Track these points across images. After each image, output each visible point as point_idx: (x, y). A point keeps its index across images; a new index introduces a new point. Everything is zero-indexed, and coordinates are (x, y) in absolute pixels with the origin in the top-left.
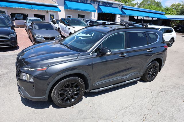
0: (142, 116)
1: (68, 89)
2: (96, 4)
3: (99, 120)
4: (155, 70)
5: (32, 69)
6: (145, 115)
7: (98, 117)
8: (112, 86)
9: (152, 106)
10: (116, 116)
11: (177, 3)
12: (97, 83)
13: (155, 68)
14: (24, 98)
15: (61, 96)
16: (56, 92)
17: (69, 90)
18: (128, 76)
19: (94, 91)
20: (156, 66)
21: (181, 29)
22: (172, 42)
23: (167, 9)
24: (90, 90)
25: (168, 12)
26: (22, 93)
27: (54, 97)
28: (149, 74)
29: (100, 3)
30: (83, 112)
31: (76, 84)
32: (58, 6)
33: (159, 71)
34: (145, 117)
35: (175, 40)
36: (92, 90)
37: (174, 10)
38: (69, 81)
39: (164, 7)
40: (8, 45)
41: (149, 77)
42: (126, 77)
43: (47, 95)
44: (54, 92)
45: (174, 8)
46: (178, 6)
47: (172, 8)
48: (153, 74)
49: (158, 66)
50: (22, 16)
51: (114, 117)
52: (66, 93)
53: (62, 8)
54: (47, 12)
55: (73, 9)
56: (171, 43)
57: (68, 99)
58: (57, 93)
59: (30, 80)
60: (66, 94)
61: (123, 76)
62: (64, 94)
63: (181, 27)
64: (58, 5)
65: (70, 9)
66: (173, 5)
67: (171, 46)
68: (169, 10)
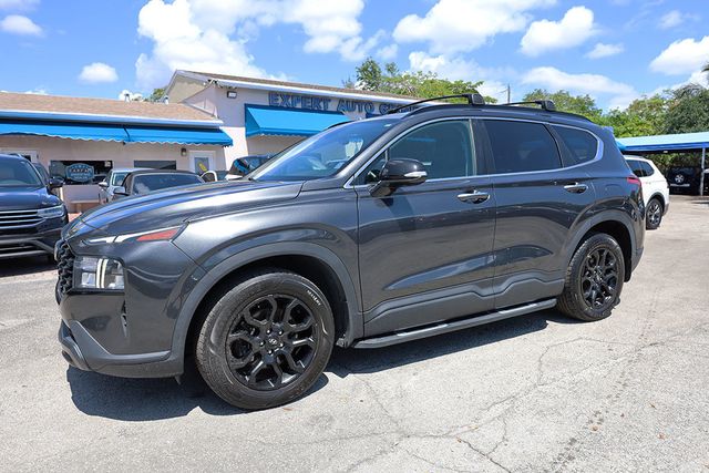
0: (583, 419)
1: (264, 322)
2: (360, 111)
3: (400, 439)
4: (608, 271)
5: (121, 239)
6: (598, 412)
7: (397, 431)
8: (445, 325)
9: (620, 387)
10: (474, 425)
11: (650, 96)
12: (383, 309)
13: (607, 262)
14: (87, 369)
15: (236, 355)
16: (216, 331)
17: (271, 331)
18: (503, 287)
19: (374, 342)
20: (608, 255)
21: (682, 183)
22: (658, 211)
23: (617, 119)
24: (356, 341)
25: (622, 128)
26: (76, 347)
27: (207, 354)
28: (586, 285)
29: (372, 109)
30: (331, 419)
31: (294, 302)
32: (224, 125)
33: (627, 279)
34: (596, 420)
35: (666, 203)
36: (364, 339)
37: (644, 119)
38: (265, 286)
39: (605, 112)
40: (35, 247)
41: (589, 299)
42: (496, 289)
43: (180, 344)
44: (208, 334)
45: (641, 115)
46: (656, 104)
47: (634, 113)
48: (603, 288)
49: (616, 254)
50: (91, 169)
51: (466, 428)
52: (257, 344)
53: (237, 134)
54: (184, 150)
55: (278, 134)
56: (656, 216)
57: (268, 373)
58: (219, 336)
59: (112, 285)
60: (256, 348)
61: (483, 285)
62: (248, 347)
63: (681, 173)
64: (221, 122)
65: (266, 133)
66: (637, 105)
67: (658, 225)
68: (627, 120)
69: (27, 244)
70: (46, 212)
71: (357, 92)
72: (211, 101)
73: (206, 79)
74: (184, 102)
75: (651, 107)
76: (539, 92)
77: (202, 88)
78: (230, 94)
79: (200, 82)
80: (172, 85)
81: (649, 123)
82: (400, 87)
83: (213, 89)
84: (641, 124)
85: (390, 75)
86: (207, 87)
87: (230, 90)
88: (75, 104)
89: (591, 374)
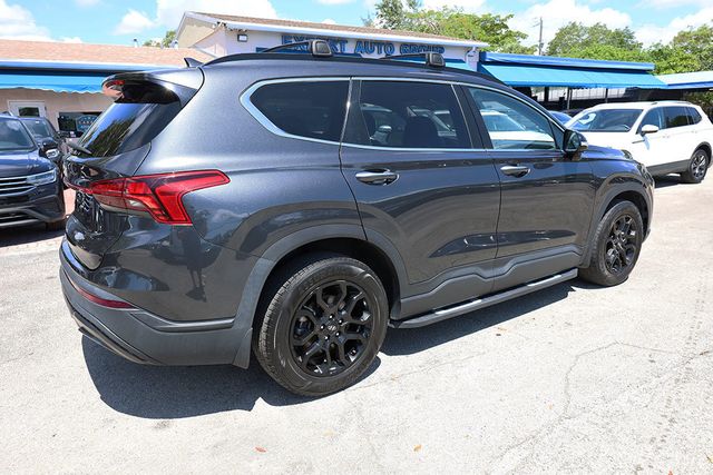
2: (379, 52)
22: (703, 163)
23: (660, 54)
25: (664, 64)
29: (393, 50)
37: (688, 53)
39: (646, 47)
40: (26, 217)
45: (686, 48)
46: (702, 37)
47: (678, 46)
56: (700, 169)
66: (682, 37)
67: (702, 178)
68: (670, 55)
69: (18, 213)
70: (36, 178)
71: (376, 31)
72: (221, 45)
73: (215, 21)
74: (194, 46)
75: (697, 39)
76: (574, 24)
77: (210, 31)
78: (241, 38)
79: (209, 25)
80: (182, 28)
81: (694, 57)
82: (424, 23)
83: (222, 32)
84: (686, 59)
85: (411, 11)
86: (216, 31)
87: (240, 33)
88: (81, 51)
89: (629, 401)
